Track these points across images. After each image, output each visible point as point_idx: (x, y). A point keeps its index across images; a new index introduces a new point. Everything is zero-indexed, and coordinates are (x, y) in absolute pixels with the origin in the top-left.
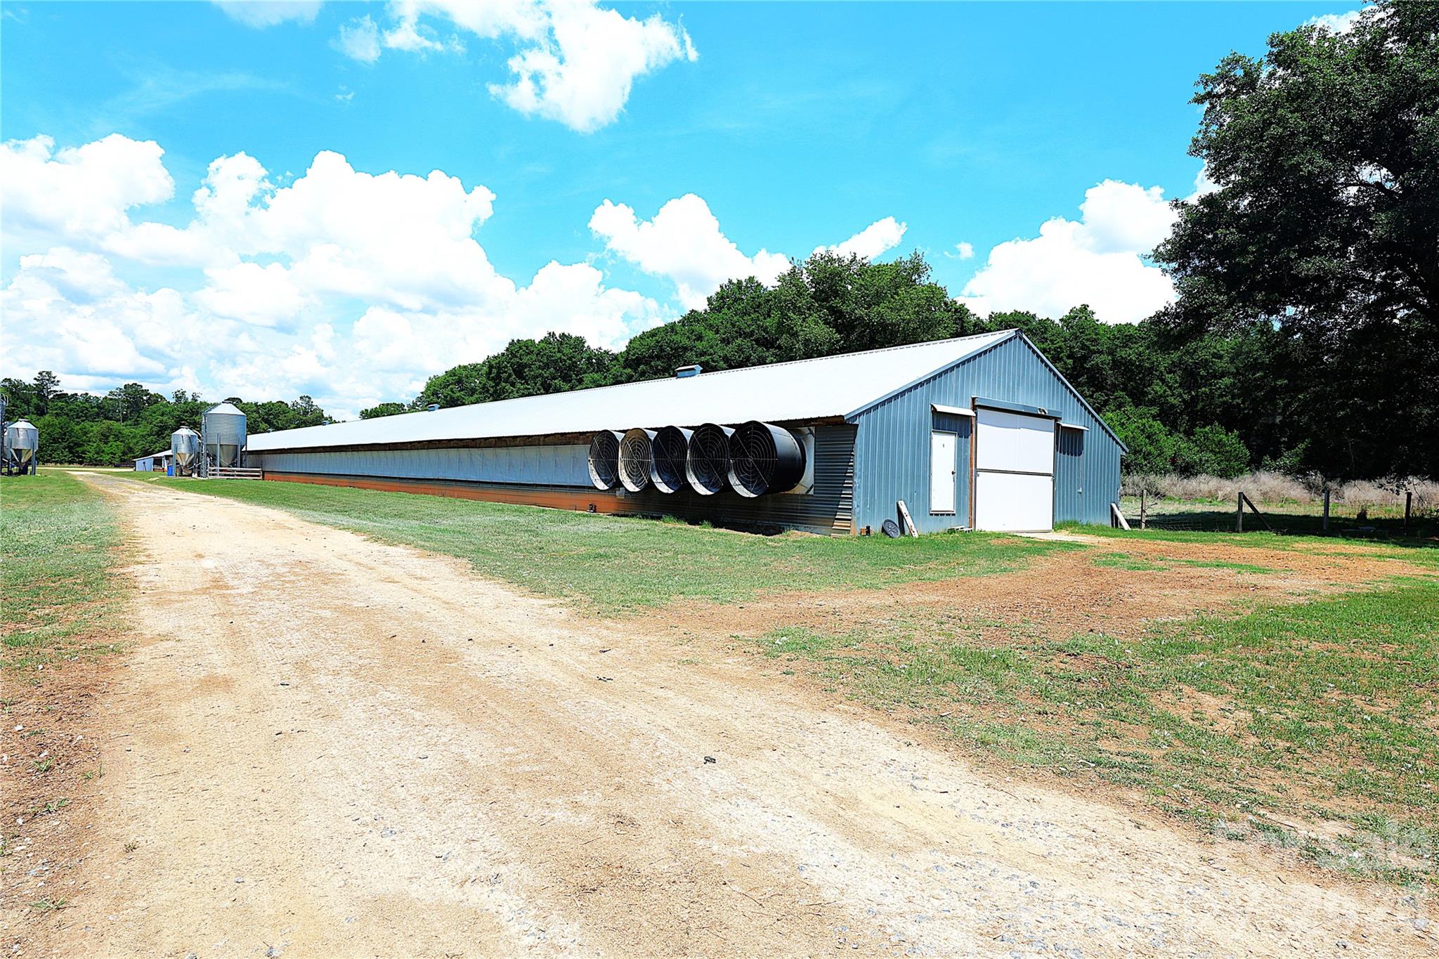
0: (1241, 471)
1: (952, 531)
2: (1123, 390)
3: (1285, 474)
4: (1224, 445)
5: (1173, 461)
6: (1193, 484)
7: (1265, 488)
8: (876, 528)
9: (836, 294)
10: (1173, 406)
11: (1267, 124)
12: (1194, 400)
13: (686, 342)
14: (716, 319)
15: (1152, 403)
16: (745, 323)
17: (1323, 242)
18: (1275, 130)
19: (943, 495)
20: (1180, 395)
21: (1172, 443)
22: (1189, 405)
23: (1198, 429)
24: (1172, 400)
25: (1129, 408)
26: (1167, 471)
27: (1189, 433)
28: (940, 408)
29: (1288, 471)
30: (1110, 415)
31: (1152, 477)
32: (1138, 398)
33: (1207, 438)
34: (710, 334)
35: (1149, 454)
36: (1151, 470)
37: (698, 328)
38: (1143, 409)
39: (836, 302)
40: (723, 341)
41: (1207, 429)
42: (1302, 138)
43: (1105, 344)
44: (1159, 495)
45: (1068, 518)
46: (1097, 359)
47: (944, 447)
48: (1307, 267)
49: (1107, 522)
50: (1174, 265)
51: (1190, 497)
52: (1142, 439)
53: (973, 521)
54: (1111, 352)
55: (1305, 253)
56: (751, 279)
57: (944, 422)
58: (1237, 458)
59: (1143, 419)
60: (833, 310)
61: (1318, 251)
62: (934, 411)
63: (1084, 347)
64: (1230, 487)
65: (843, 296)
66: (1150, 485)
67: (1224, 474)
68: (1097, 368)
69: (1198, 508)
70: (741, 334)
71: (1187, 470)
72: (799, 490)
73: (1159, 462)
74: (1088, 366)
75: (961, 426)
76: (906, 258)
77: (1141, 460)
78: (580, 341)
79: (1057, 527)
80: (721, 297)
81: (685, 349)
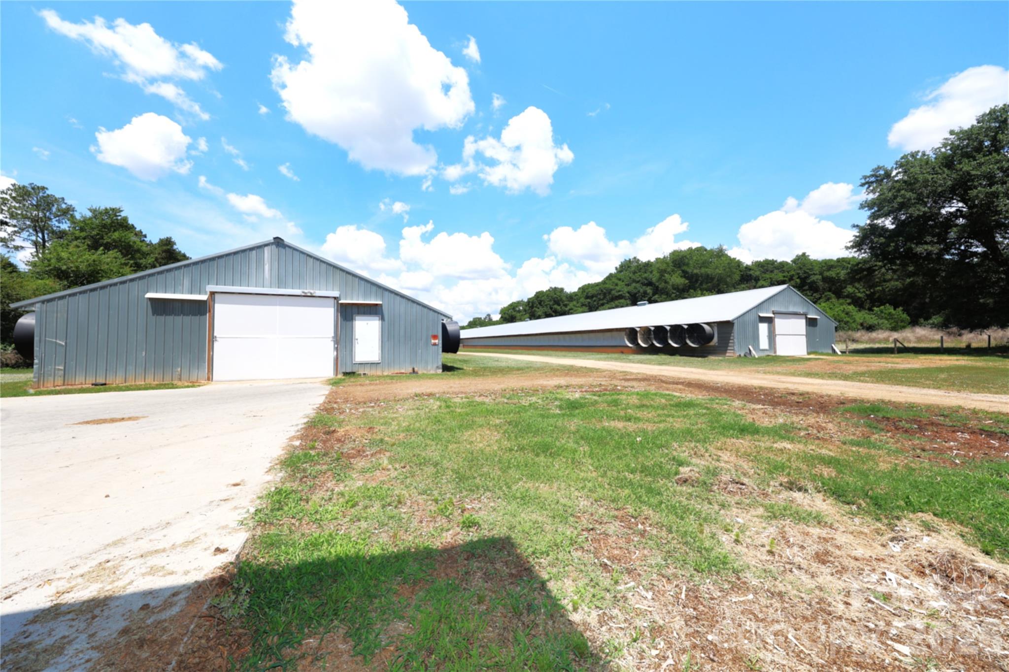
0: (904, 327)
1: (768, 356)
2: (830, 291)
3: (932, 328)
4: (893, 315)
5: (862, 324)
6: (874, 335)
7: (919, 335)
8: (742, 355)
9: (684, 264)
10: (860, 298)
11: (895, 197)
12: (873, 294)
13: (612, 287)
14: (621, 275)
15: (848, 296)
16: (637, 277)
17: (929, 239)
18: (899, 200)
19: (764, 343)
20: (864, 292)
21: (861, 316)
22: (870, 297)
23: (875, 308)
24: (859, 295)
25: (834, 300)
26: (858, 330)
27: (870, 309)
28: (762, 315)
29: (934, 326)
30: (823, 304)
31: (850, 332)
32: (839, 294)
33: (882, 312)
34: (620, 283)
35: (848, 322)
36: (849, 329)
37: (614, 280)
38: (841, 301)
39: (685, 268)
40: (626, 285)
41: (882, 307)
42: (913, 201)
43: (817, 270)
44: (854, 341)
45: (813, 350)
46: (813, 278)
47: (763, 328)
48: (920, 249)
49: (830, 352)
50: (855, 250)
51: (873, 341)
52: (843, 315)
53: (775, 352)
54: (821, 274)
55: (919, 243)
56: (635, 258)
57: (763, 320)
58: (902, 321)
59: (842, 307)
60: (683, 271)
61: (926, 243)
62: (759, 316)
63: (805, 272)
64: (896, 335)
65: (688, 265)
66: (849, 336)
67: (894, 329)
68: (814, 282)
69: (877, 346)
70: (634, 281)
71: (870, 328)
72: (712, 344)
73: (854, 325)
74: (809, 281)
75: (769, 321)
76: (716, 247)
77: (843, 324)
78: (562, 290)
79: (809, 353)
80: (622, 266)
81: (611, 290)
